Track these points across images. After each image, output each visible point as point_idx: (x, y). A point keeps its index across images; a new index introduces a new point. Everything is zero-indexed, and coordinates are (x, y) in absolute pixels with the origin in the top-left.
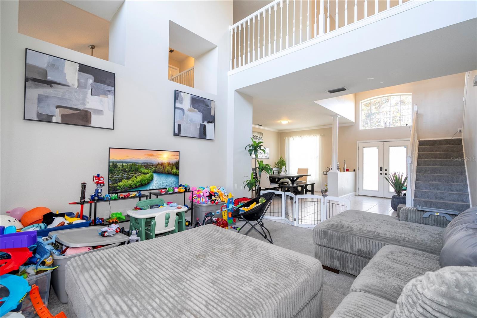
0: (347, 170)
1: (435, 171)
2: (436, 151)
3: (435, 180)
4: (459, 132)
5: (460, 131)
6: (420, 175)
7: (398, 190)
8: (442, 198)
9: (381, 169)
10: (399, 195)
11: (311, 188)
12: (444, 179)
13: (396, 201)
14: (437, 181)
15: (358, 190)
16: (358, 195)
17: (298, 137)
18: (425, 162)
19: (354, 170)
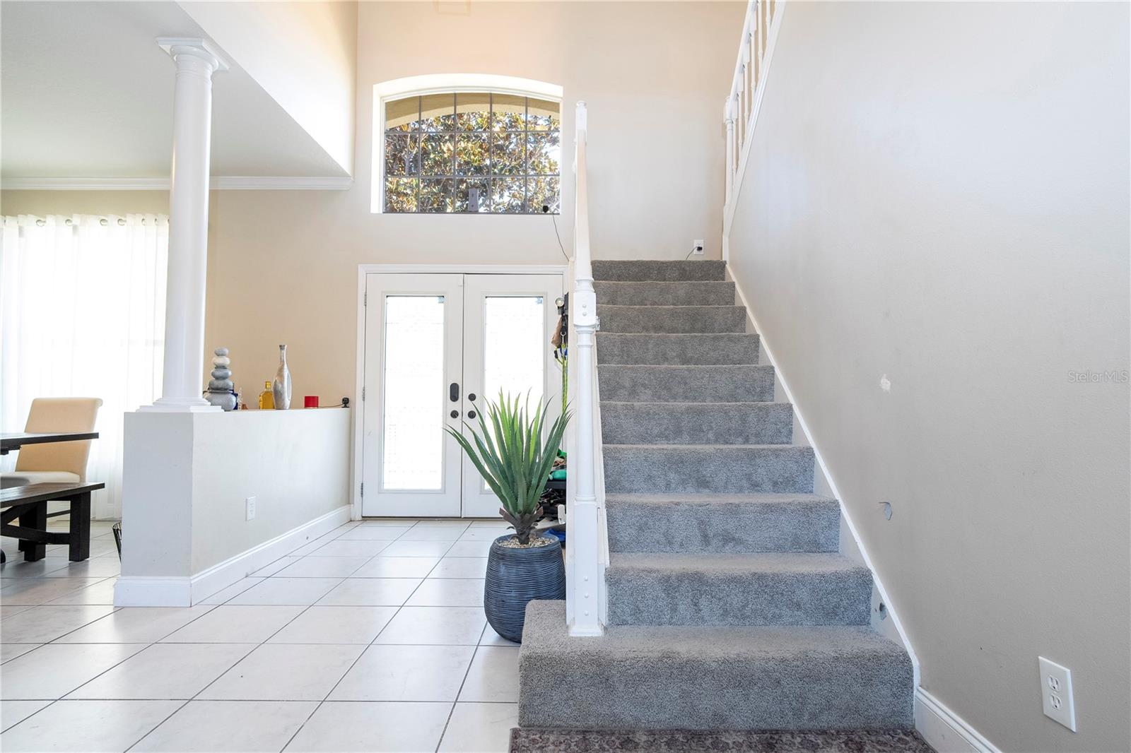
0: (311, 402)
1: (669, 390)
3: (678, 432)
4: (695, 251)
5: (700, 249)
6: (615, 407)
7: (521, 508)
8: (734, 539)
9: (454, 392)
10: (523, 537)
11: (71, 515)
12: (713, 425)
13: (513, 578)
14: (686, 437)
15: (362, 494)
16: (360, 518)
17: (50, 220)
18: (625, 349)
19: (343, 400)
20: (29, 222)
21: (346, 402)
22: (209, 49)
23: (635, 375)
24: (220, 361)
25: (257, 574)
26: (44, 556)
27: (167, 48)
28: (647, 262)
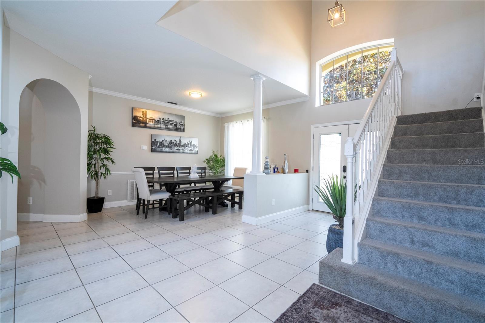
0: (296, 171)
1: (420, 176)
2: (428, 134)
3: (417, 195)
4: (475, 99)
5: (478, 98)
9: (344, 169)
10: (341, 226)
11: (239, 198)
12: (438, 194)
13: (333, 238)
14: (421, 198)
15: (312, 202)
16: (312, 210)
17: (238, 122)
18: (402, 156)
19: (307, 170)
20: (234, 123)
21: (307, 171)
22: (261, 76)
23: (401, 168)
24: (267, 160)
25: (275, 221)
26: (234, 207)
27: (252, 79)
28: (428, 113)
